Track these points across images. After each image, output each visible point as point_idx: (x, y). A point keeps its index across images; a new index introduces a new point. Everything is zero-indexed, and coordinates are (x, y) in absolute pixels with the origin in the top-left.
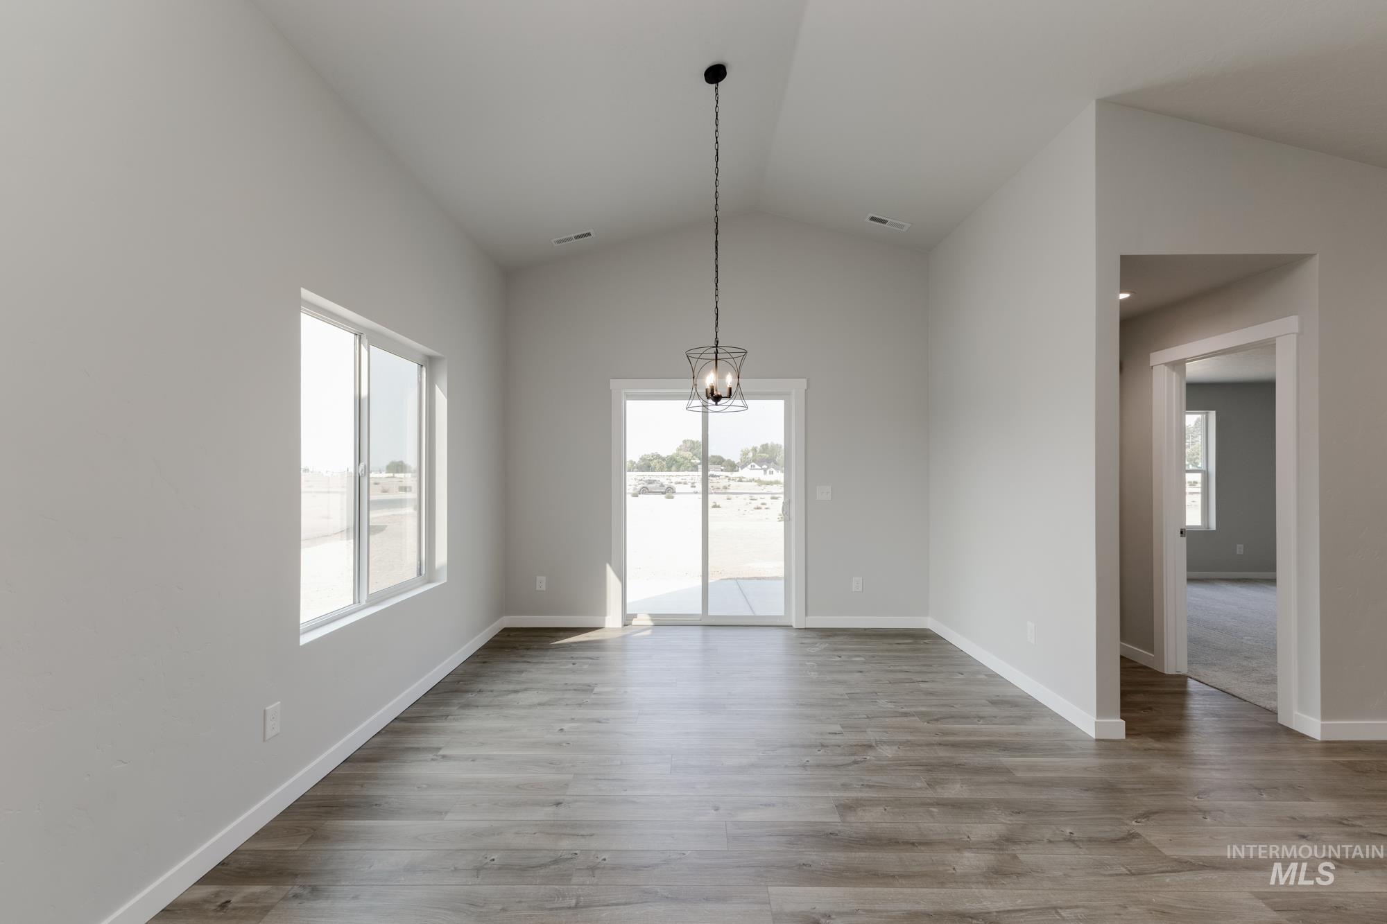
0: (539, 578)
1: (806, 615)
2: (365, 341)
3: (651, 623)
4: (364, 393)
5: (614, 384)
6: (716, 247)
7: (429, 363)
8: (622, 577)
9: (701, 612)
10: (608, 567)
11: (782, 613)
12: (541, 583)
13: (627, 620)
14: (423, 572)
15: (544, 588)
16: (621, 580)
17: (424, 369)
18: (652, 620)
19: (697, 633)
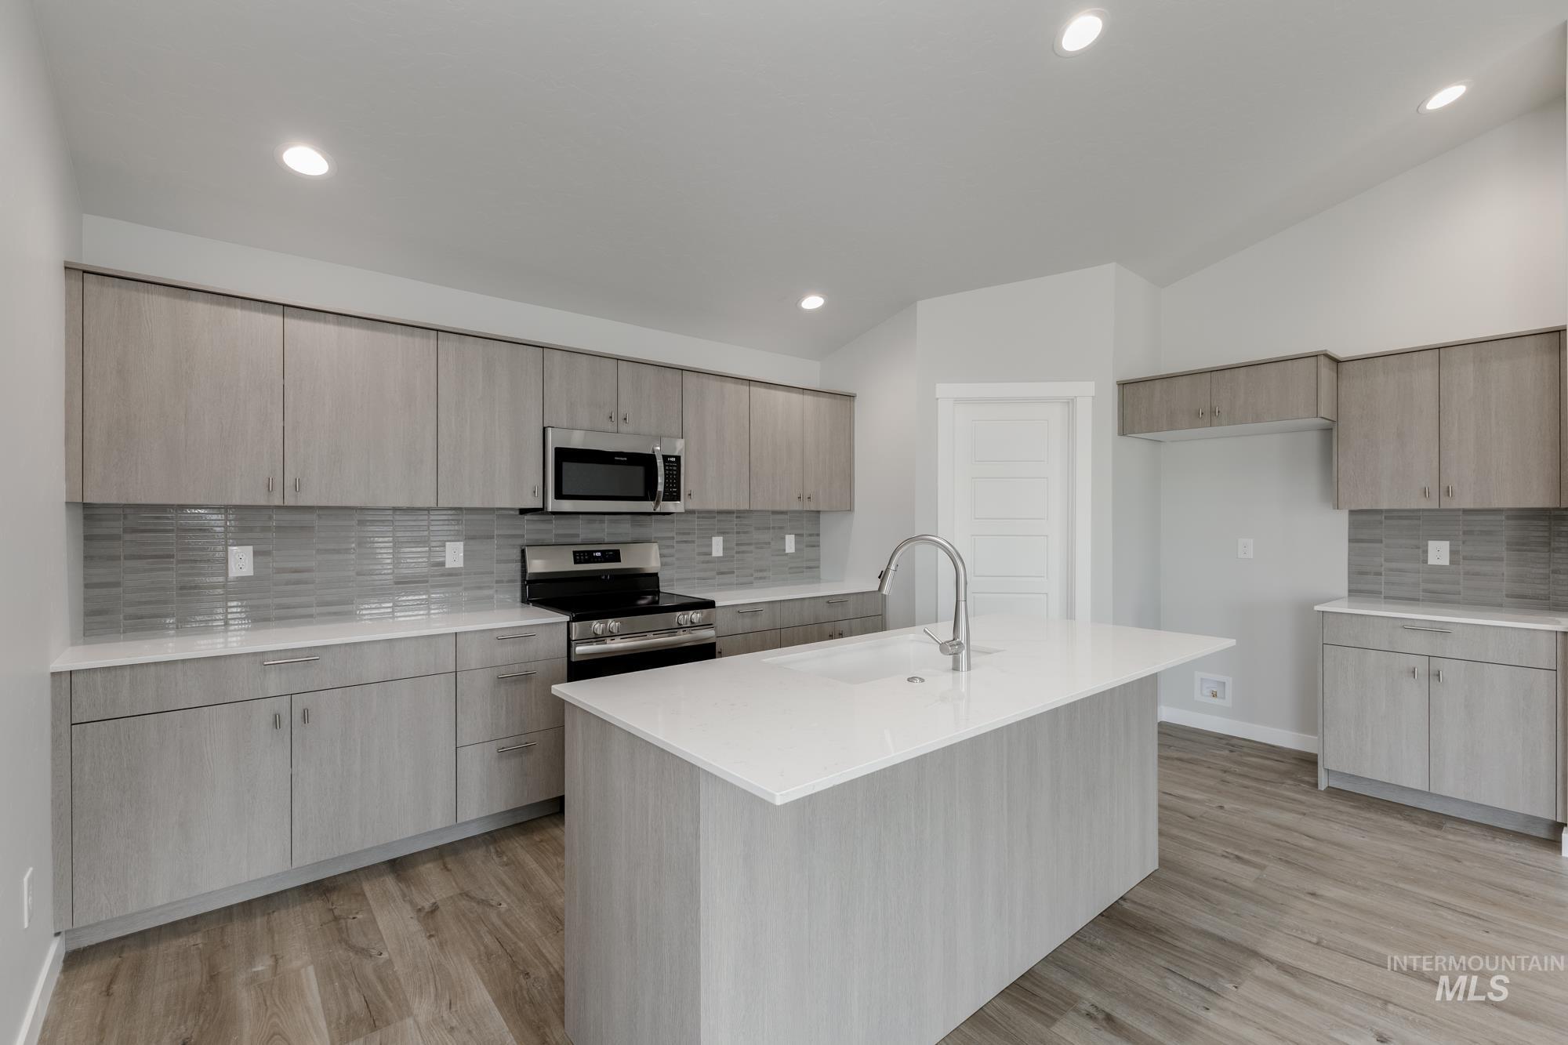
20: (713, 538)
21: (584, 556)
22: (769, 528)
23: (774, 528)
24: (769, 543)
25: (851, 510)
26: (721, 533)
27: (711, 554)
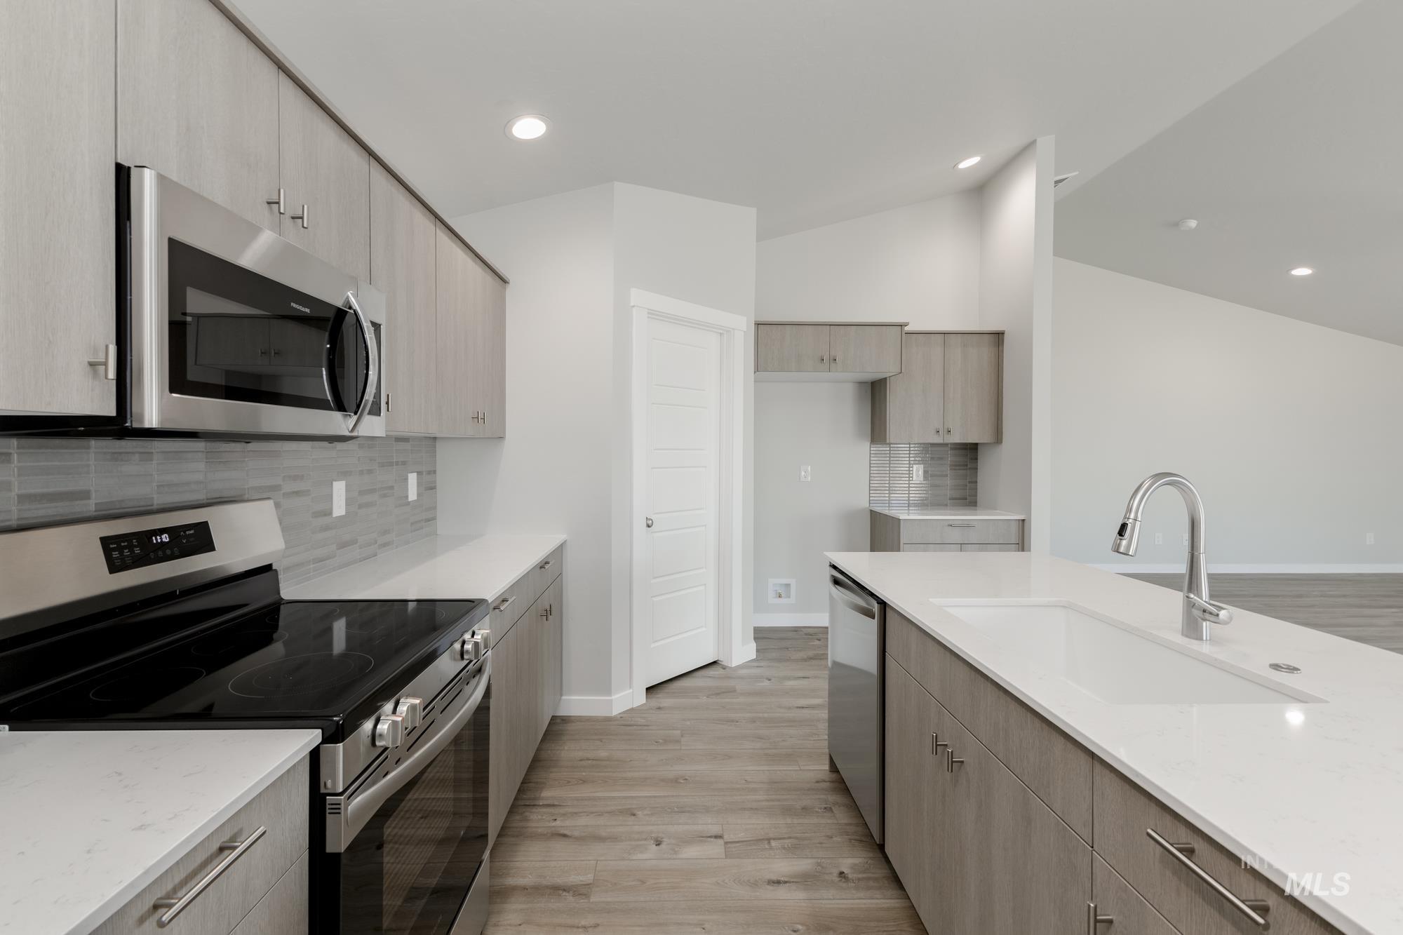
20: (334, 483)
21: (131, 547)
22: (391, 464)
23: (397, 463)
24: (392, 488)
25: (502, 438)
26: (343, 475)
27: (331, 513)
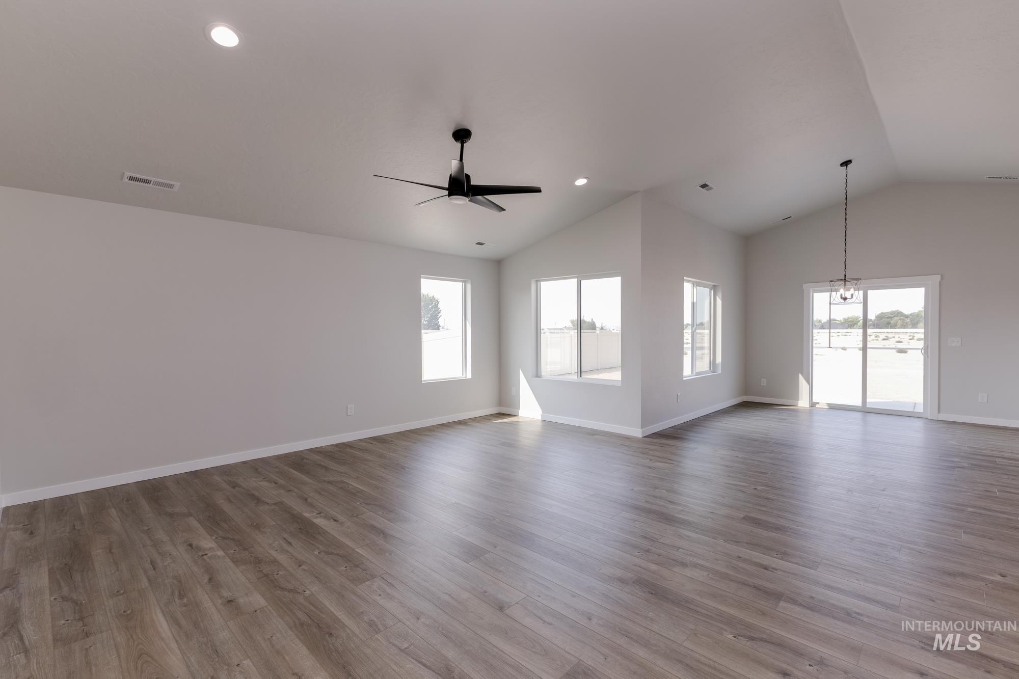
0: (763, 380)
1: (939, 412)
2: (695, 285)
3: (827, 407)
4: (695, 301)
5: (805, 286)
6: (846, 236)
7: (714, 288)
8: (809, 381)
9: (861, 405)
10: (800, 376)
11: (922, 411)
12: (764, 382)
13: (813, 405)
14: (712, 368)
15: (765, 385)
16: (809, 383)
17: (712, 291)
18: (828, 406)
19: (858, 415)
